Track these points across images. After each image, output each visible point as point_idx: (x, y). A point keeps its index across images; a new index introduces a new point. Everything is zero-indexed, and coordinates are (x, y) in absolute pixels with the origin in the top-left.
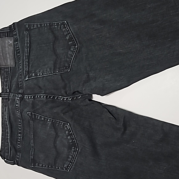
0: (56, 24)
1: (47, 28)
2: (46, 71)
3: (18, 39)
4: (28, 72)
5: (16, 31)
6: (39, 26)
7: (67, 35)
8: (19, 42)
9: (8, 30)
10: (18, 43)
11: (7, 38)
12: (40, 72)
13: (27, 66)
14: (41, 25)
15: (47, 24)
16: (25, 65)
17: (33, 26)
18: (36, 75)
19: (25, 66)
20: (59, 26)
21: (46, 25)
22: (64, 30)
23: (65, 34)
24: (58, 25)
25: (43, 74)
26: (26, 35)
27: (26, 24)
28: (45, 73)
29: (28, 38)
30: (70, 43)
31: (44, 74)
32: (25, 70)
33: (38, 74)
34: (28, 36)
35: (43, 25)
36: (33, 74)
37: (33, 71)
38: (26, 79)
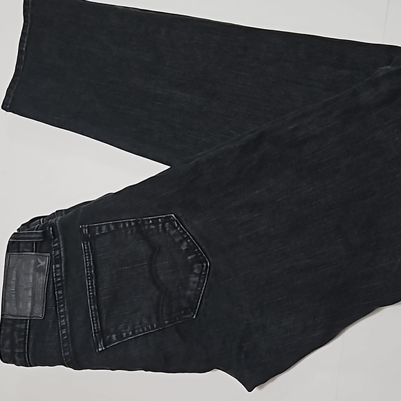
0: (151, 222)
1: (132, 231)
2: (141, 323)
3: (61, 258)
4: (102, 333)
5: (58, 241)
6: (112, 228)
7: (181, 242)
8: (63, 265)
9: (39, 238)
10: (61, 268)
11: (34, 253)
12: (126, 328)
13: (96, 319)
14: (116, 225)
15: (130, 222)
16: (93, 317)
17: (100, 230)
18: (120, 337)
19: (93, 320)
20: (160, 225)
21: (127, 225)
22: (172, 232)
23: (177, 240)
24: (155, 222)
25: (134, 333)
26: (85, 249)
27: (82, 227)
28: (138, 329)
29: (89, 255)
30: (190, 258)
31: (136, 331)
32: (94, 330)
33: (124, 334)
34: (88, 252)
35: (122, 225)
36: (114, 336)
37: (112, 329)
38: (100, 350)
